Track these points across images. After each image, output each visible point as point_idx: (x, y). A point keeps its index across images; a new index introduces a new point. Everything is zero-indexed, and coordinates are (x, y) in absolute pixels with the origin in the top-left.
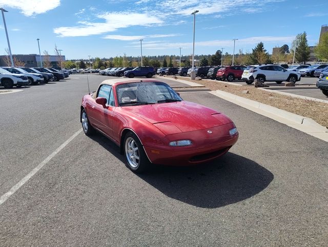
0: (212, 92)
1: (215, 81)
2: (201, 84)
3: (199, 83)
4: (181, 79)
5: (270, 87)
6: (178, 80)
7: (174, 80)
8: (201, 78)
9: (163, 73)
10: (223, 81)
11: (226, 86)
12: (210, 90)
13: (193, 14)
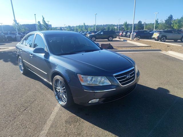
11: (168, 46)
12: (161, 51)
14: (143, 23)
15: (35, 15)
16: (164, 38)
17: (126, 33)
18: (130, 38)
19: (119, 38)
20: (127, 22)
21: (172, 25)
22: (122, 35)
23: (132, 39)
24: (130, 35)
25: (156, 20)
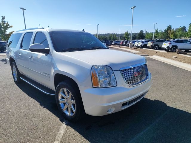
0: (150, 57)
2: (140, 51)
5: (188, 54)
11: (157, 53)
13: (132, 8)
14: (144, 32)
16: (157, 46)
17: (126, 43)
18: (129, 46)
19: (120, 47)
20: (128, 32)
21: (168, 35)
22: (122, 44)
23: (130, 48)
24: (129, 45)
25: (156, 30)
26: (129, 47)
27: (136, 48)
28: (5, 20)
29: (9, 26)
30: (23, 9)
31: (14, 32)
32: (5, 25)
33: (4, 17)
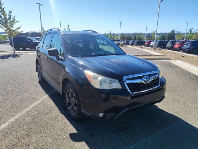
1: (172, 51)
2: (162, 54)
3: (159, 52)
4: (145, 48)
6: (143, 50)
7: (140, 49)
8: (161, 49)
9: (133, 44)
10: (179, 51)
11: (183, 56)
12: (170, 60)
13: (159, 3)
14: (176, 32)
15: (60, 22)
25: (190, 30)
26: (153, 48)
27: (160, 50)
28: (12, 14)
29: (15, 22)
30: (40, 5)
31: (20, 27)
32: (12, 20)
33: (11, 11)
